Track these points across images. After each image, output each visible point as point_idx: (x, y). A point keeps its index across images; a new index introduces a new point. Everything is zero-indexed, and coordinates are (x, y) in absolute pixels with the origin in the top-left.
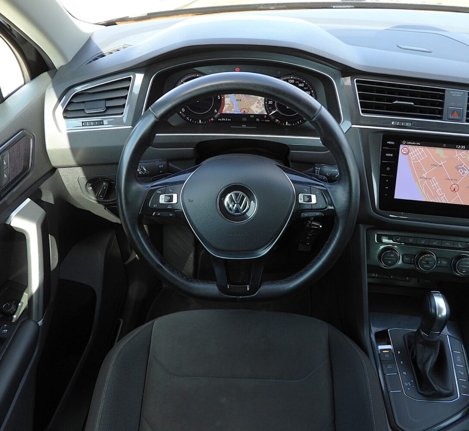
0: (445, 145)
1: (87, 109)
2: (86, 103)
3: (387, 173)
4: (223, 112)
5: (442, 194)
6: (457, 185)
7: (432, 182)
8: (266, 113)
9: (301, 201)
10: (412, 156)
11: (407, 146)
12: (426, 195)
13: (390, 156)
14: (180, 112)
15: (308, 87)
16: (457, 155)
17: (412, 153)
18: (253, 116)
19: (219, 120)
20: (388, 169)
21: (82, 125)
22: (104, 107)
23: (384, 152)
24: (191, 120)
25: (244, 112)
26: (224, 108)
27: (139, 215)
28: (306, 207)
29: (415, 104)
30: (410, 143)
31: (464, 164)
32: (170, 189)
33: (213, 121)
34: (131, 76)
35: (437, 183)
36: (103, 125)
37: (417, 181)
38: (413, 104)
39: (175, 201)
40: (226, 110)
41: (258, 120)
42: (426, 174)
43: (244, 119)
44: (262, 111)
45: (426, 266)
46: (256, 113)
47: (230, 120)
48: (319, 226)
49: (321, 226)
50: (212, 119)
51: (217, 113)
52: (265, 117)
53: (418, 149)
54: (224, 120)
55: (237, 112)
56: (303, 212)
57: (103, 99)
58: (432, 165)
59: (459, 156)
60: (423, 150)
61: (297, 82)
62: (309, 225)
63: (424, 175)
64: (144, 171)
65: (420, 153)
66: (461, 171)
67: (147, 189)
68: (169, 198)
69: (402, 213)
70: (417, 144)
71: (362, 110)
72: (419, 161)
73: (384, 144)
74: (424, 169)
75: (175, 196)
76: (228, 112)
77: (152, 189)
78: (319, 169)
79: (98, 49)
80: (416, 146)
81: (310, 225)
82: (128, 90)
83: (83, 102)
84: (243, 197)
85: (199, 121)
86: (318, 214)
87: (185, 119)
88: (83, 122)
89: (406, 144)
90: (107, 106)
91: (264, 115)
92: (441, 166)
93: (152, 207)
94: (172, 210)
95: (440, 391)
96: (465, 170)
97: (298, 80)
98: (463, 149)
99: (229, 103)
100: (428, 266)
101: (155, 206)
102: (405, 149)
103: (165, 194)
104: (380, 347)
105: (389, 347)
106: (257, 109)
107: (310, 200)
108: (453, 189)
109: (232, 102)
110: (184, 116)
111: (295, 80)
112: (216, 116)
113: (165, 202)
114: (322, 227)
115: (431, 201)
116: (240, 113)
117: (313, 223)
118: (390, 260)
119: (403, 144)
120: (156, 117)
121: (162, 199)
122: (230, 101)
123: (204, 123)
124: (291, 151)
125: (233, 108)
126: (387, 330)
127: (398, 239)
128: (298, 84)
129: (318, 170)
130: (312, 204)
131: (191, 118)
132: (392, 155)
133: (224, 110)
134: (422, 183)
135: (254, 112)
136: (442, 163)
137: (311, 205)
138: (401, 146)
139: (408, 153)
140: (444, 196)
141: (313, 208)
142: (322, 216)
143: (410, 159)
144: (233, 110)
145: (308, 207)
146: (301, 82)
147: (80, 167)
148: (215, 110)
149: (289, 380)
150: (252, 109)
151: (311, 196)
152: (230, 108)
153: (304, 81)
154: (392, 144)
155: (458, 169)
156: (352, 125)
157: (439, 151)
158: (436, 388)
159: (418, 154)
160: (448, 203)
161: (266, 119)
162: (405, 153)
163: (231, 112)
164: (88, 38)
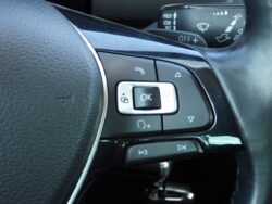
9: (125, 107)
28: (141, 124)
48: (184, 195)
49: (191, 196)
56: (131, 145)
62: (159, 196)
78: (175, 15)
81: (161, 193)
86: (185, 147)
107: (155, 102)
117: (168, 189)
129: (172, 20)
130: (162, 115)
137: (159, 117)
141: (166, 128)
142: (198, 152)
145: (149, 126)
151: (157, 89)
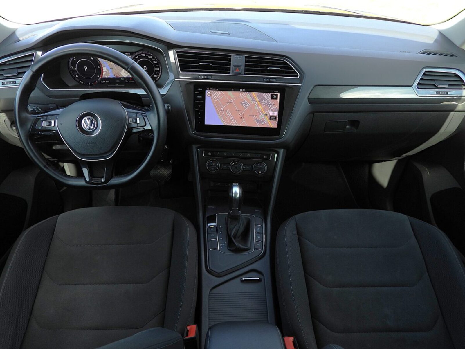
0: (233, 89)
1: (5, 74)
2: (5, 70)
3: (199, 108)
4: (103, 77)
5: (234, 120)
6: (243, 114)
7: (227, 112)
8: (131, 77)
9: (131, 122)
10: (214, 97)
11: (210, 91)
12: (225, 121)
13: (200, 98)
14: (75, 78)
15: (155, 58)
16: (241, 95)
17: (213, 95)
18: (123, 79)
19: (101, 82)
20: (199, 106)
21: (2, 84)
22: (16, 73)
23: (196, 95)
24: (83, 83)
25: (117, 76)
26: (103, 74)
27: (30, 134)
29: (212, 65)
30: (211, 89)
31: (246, 101)
32: (49, 118)
33: (98, 83)
34: (34, 53)
35: (230, 114)
36: (16, 83)
37: (218, 112)
38: (211, 64)
39: (53, 125)
40: (105, 75)
41: (126, 81)
42: (223, 108)
43: (118, 81)
44: (128, 75)
45: (236, 170)
46: (125, 77)
47: (109, 82)
50: (97, 82)
51: (99, 77)
52: (131, 79)
53: (217, 93)
54: (105, 82)
55: (112, 76)
56: (133, 129)
57: (16, 68)
58: (226, 102)
59: (242, 96)
60: (220, 93)
61: (147, 55)
63: (222, 109)
64: (39, 110)
65: (218, 95)
66: (244, 105)
67: (34, 118)
68: (49, 123)
69: (210, 133)
70: (216, 89)
71: (181, 70)
72: (218, 100)
73: (196, 90)
74: (221, 105)
75: (53, 122)
76: (106, 77)
77: (37, 119)
79: (17, 38)
80: (216, 91)
82: (32, 61)
83: (3, 70)
84: (93, 120)
85: (88, 83)
86: (142, 130)
87: (79, 82)
88: (2, 82)
89: (209, 90)
90: (18, 72)
91: (130, 78)
92: (232, 102)
93: (37, 129)
94: (51, 131)
95: (240, 247)
96: (247, 104)
97: (147, 54)
98: (244, 91)
99: (106, 71)
100: (237, 170)
101: (39, 128)
102: (209, 93)
103: (46, 120)
104: (209, 224)
105: (214, 224)
106: (125, 74)
107: (136, 121)
108: (240, 117)
109: (107, 70)
110: (78, 80)
111: (146, 54)
112: (99, 80)
113: (46, 125)
114: (167, 148)
115: (228, 125)
116: (114, 77)
118: (212, 167)
119: (207, 90)
120: (32, 71)
121: (44, 124)
122: (106, 69)
123: (92, 84)
124: (142, 98)
125: (109, 74)
126: (215, 215)
127: (218, 153)
128: (148, 57)
130: (137, 124)
131: (83, 82)
132: (201, 97)
133: (103, 75)
134: (221, 113)
135: (123, 76)
136: (232, 101)
138: (206, 91)
139: (211, 96)
140: (236, 121)
141: (138, 126)
143: (212, 99)
144: (109, 75)
145: (135, 126)
146: (150, 56)
147: (3, 112)
148: (98, 76)
149: (143, 244)
150: (122, 74)
151: (136, 119)
152: (107, 74)
153: (152, 55)
154: (200, 90)
155: (242, 104)
156: (175, 79)
157: (230, 93)
158: (236, 244)
159: (217, 96)
160: (238, 125)
161: (131, 81)
162: (209, 95)
163: (109, 77)
164: (13, 32)
